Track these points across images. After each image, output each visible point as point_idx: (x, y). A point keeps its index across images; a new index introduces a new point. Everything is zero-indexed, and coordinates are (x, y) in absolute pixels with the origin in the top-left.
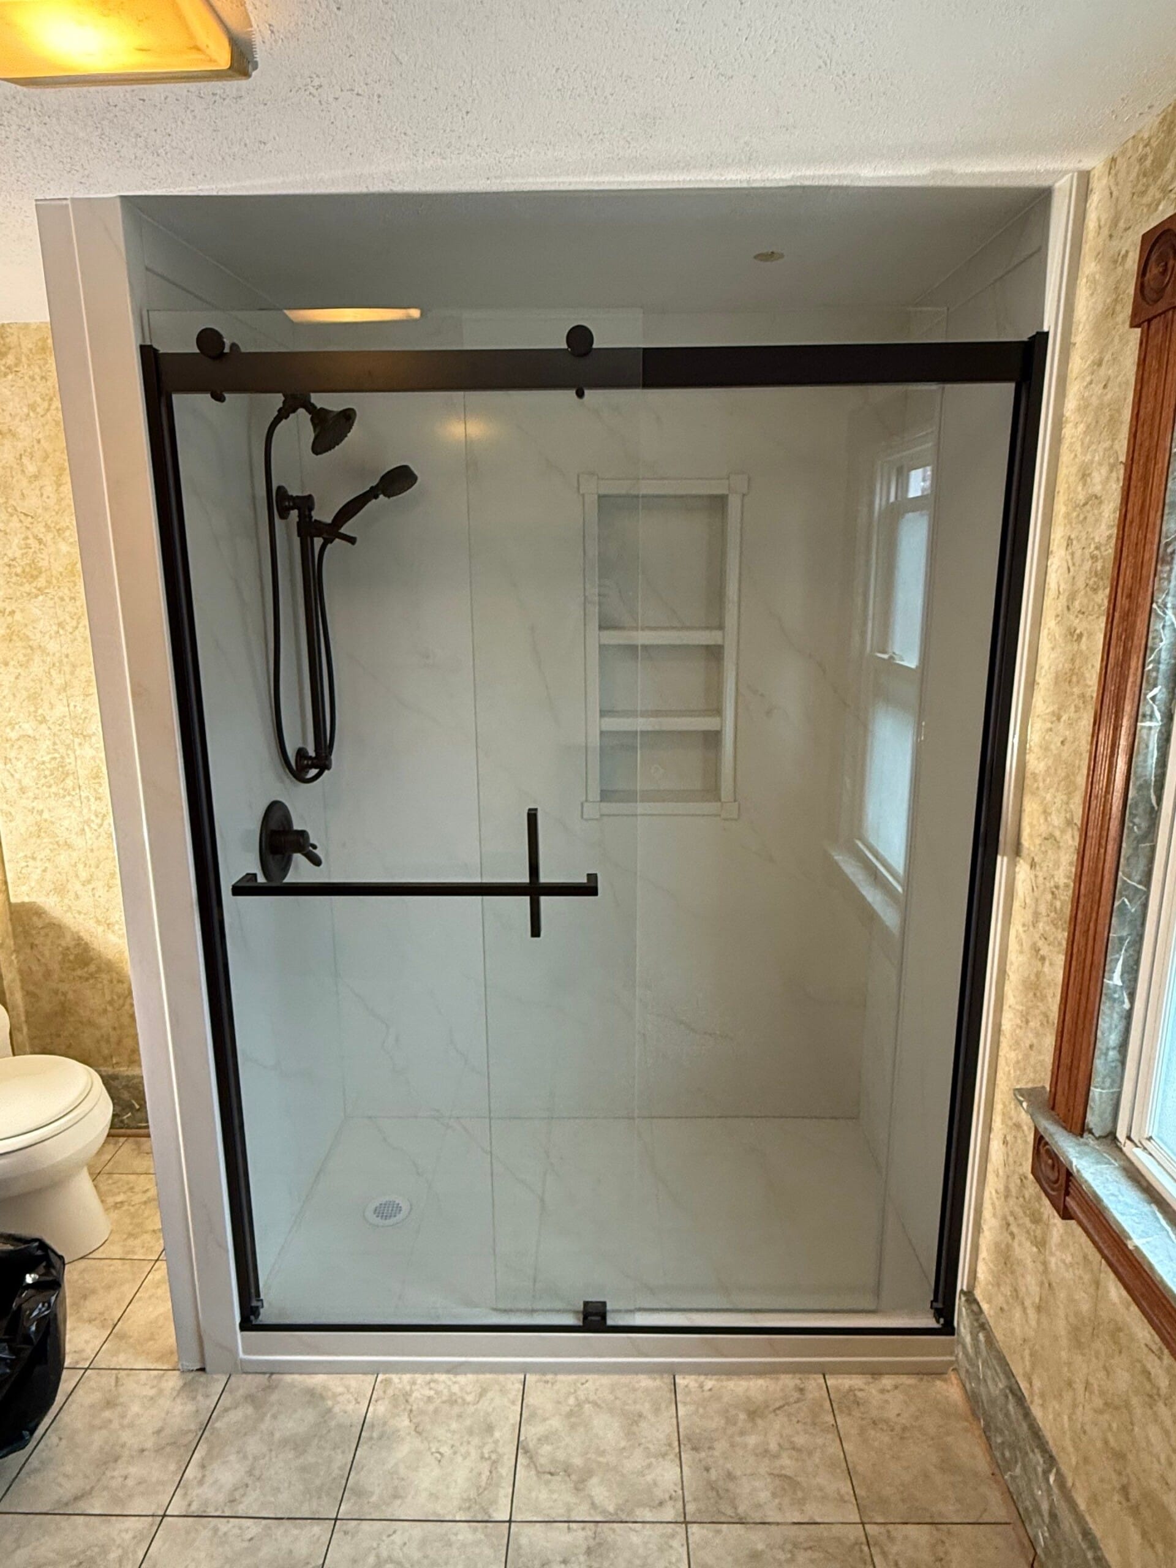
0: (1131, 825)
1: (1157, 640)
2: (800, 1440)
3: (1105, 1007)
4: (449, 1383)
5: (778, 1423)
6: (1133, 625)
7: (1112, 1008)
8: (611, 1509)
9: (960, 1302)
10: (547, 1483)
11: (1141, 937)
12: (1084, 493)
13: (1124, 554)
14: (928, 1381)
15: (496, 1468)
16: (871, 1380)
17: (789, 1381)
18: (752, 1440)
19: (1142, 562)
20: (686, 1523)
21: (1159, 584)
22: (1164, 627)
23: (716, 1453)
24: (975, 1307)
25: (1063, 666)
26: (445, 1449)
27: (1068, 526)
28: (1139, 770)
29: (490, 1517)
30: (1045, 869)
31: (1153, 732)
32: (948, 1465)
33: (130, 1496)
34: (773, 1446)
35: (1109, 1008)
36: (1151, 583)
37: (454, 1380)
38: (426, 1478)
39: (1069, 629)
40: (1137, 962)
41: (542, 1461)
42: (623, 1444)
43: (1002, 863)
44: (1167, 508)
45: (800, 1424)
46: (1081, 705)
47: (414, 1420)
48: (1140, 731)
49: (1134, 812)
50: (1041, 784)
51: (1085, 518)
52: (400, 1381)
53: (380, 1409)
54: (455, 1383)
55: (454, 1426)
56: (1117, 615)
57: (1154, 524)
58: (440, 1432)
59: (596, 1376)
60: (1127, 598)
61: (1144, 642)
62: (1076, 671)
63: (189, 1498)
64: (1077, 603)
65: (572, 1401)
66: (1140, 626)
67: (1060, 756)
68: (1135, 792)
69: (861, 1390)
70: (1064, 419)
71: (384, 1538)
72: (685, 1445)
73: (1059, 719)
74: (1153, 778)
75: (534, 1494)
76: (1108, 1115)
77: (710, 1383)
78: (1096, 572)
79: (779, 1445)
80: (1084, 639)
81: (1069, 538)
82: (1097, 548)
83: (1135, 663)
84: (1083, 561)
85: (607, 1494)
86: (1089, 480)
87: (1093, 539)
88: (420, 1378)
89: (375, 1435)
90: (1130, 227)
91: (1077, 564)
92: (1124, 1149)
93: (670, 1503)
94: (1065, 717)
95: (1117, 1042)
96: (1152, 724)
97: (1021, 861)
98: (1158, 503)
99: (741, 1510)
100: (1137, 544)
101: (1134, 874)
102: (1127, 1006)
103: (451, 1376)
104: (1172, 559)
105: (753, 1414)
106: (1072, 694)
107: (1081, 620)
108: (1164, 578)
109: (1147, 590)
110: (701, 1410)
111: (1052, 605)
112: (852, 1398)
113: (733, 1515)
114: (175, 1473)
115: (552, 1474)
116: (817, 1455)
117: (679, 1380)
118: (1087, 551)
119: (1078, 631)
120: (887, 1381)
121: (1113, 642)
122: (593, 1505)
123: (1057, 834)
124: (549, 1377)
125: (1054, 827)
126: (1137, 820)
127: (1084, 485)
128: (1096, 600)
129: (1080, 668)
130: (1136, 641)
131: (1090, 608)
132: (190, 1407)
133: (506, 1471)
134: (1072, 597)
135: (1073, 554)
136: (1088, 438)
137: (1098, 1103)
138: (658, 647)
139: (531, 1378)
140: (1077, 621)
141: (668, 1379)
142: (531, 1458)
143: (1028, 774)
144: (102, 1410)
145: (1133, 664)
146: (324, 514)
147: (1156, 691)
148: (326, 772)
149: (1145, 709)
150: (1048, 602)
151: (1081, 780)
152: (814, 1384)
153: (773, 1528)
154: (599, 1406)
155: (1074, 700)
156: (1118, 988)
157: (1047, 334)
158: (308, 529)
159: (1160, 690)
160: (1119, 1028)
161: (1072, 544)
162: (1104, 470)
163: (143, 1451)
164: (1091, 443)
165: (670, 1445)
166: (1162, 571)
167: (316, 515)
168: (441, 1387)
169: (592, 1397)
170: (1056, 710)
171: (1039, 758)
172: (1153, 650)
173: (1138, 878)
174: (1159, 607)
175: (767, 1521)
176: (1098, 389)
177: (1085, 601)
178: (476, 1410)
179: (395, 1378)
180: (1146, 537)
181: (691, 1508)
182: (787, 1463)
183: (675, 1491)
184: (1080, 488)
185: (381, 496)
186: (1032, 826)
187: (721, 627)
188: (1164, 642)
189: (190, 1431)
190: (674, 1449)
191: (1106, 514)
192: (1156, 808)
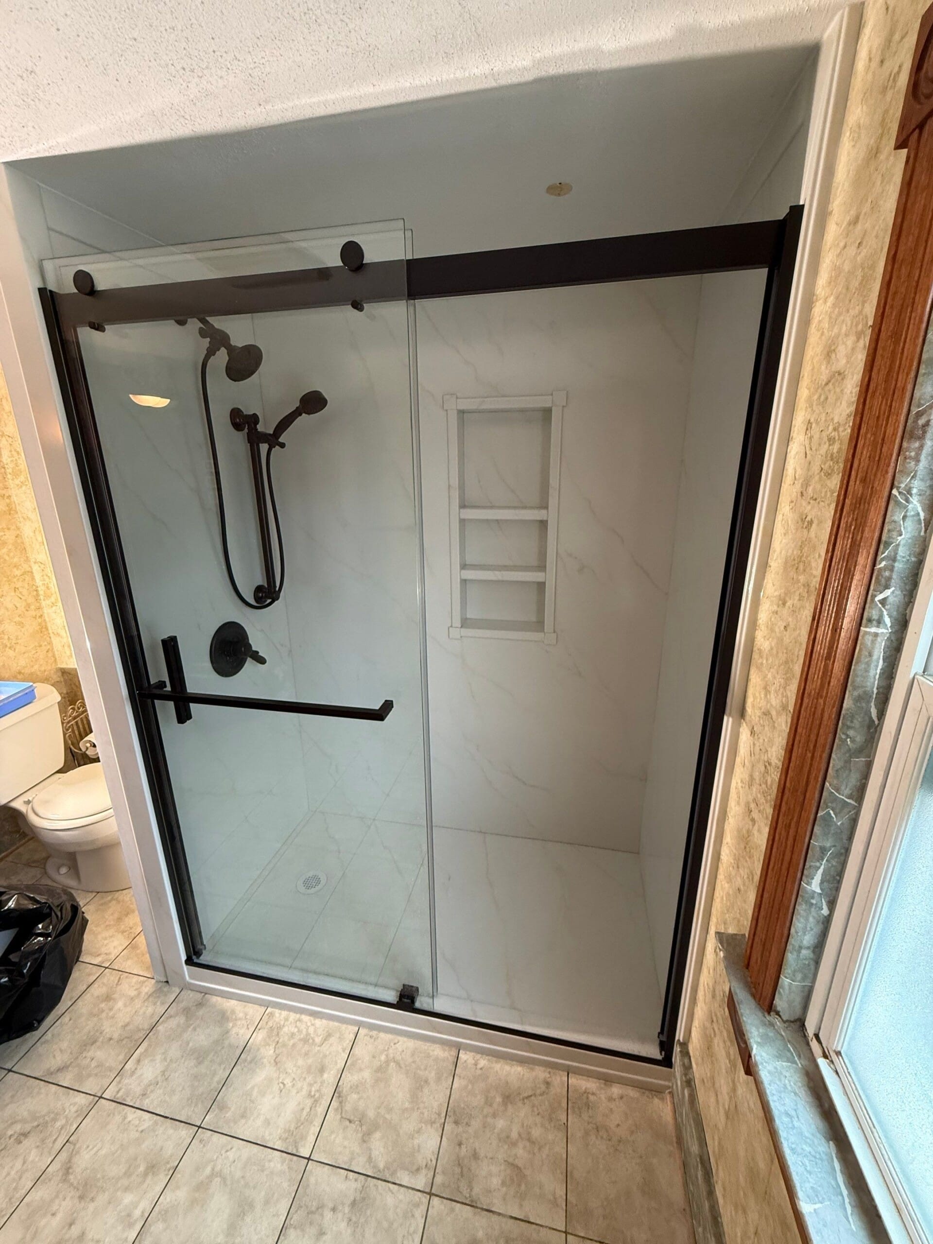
0: (844, 737)
1: (895, 534)
2: (536, 1133)
3: (801, 908)
4: (309, 1024)
5: (523, 1111)
6: (865, 515)
7: (808, 911)
8: (381, 1165)
9: (677, 1049)
10: (345, 1128)
11: (847, 851)
12: (827, 371)
13: (863, 431)
14: (648, 1097)
15: (316, 1106)
16: (603, 1086)
17: (541, 1073)
18: (501, 1123)
19: (883, 440)
20: (431, 1194)
21: (903, 465)
22: (904, 518)
23: (471, 1130)
24: (686, 1061)
25: (793, 551)
26: (288, 1081)
27: (809, 410)
28: (858, 679)
29: (297, 1150)
30: (761, 741)
31: (879, 639)
32: (649, 1188)
33: (89, 1076)
34: (514, 1135)
35: (805, 910)
36: (892, 465)
37: (313, 1022)
38: (266, 1104)
39: (802, 514)
40: (841, 874)
41: (348, 1107)
42: (407, 1105)
43: (728, 722)
44: (922, 366)
45: (540, 1116)
46: (806, 595)
47: (277, 1052)
48: (863, 637)
49: (848, 723)
50: (765, 662)
51: (827, 398)
52: (279, 1015)
53: (260, 1036)
54: (313, 1025)
55: (300, 1062)
56: (848, 501)
57: (904, 389)
58: (289, 1066)
59: (405, 1039)
60: (861, 481)
61: (877, 534)
62: (803, 559)
63: (120, 1086)
64: (810, 489)
65: (383, 1058)
66: (874, 517)
67: (782, 640)
68: (851, 702)
69: (593, 1094)
70: (815, 297)
71: (223, 1152)
72: (450, 1117)
73: (784, 604)
74: (875, 691)
75: (333, 1136)
76: (798, 1000)
77: (483, 1062)
78: (832, 455)
79: (520, 1135)
80: (814, 526)
81: (809, 422)
82: (835, 429)
83: (863, 560)
84: (820, 445)
85: (382, 1149)
86: (833, 356)
87: (832, 419)
88: (293, 1016)
89: (249, 1059)
90: (907, 33)
91: (814, 449)
92: (811, 1043)
93: (424, 1171)
94: (789, 603)
95: (812, 942)
96: (880, 631)
97: (744, 724)
98: (912, 361)
99: (477, 1190)
100: (878, 417)
101: (843, 788)
102: (825, 911)
103: (312, 1018)
104: (924, 432)
105: (508, 1099)
106: (798, 581)
107: (813, 507)
108: (910, 458)
109: (887, 472)
110: (470, 1087)
111: (789, 490)
112: (585, 1100)
113: (468, 1195)
114: (121, 1062)
115: (350, 1122)
116: (546, 1151)
117: (463, 1056)
118: (824, 434)
119: (809, 518)
120: (616, 1090)
121: (841, 532)
122: (370, 1159)
123: (774, 713)
124: (374, 1033)
125: (771, 705)
126: (851, 733)
127: (828, 362)
128: (829, 485)
129: (807, 557)
130: (866, 534)
131: (823, 495)
132: (150, 1010)
133: (321, 1110)
134: (806, 484)
135: (811, 438)
136: (837, 310)
137: (787, 991)
138: (506, 521)
139: (363, 1031)
140: (809, 507)
141: (454, 1053)
142: (341, 1103)
143: (755, 649)
144: (102, 1002)
145: (861, 560)
146: (266, 427)
147: (888, 593)
148: (276, 602)
149: (872, 613)
150: (785, 486)
151: (797, 669)
152: (559, 1079)
153: (495, 1218)
154: (400, 1067)
155: (799, 588)
156: (816, 895)
157: (803, 206)
158: (255, 438)
159: (893, 592)
160: (815, 930)
161: (811, 427)
162: (850, 342)
163: (111, 1039)
164: (840, 314)
165: (439, 1114)
166: (908, 449)
167: (260, 428)
168: (303, 1027)
169: (398, 1058)
170: (783, 595)
171: (765, 637)
172: (887, 544)
173: (847, 791)
174: (900, 493)
175: (493, 1209)
176: (852, 251)
177: (818, 487)
178: (318, 1051)
179: (277, 1012)
180: (891, 406)
181: (439, 1179)
182: (521, 1153)
183: (431, 1160)
184: (823, 367)
185: (304, 414)
186: (755, 697)
187: (546, 508)
188: (903, 537)
189: (143, 1029)
190: (441, 1118)
191: (848, 391)
192: (877, 722)
